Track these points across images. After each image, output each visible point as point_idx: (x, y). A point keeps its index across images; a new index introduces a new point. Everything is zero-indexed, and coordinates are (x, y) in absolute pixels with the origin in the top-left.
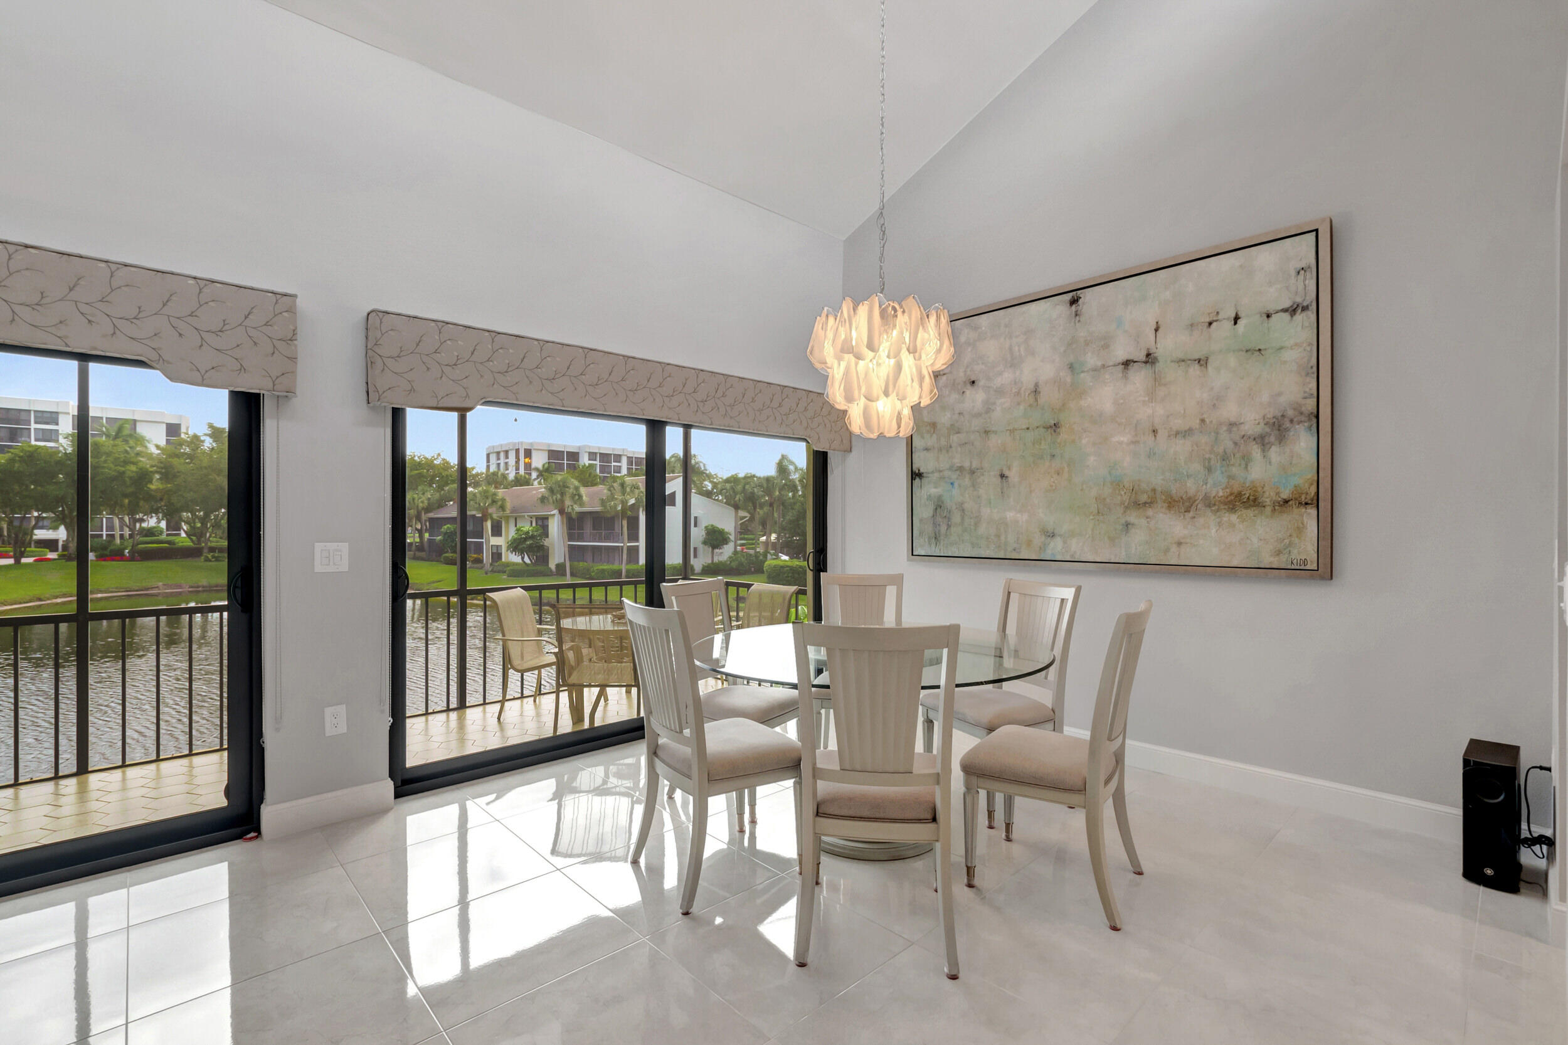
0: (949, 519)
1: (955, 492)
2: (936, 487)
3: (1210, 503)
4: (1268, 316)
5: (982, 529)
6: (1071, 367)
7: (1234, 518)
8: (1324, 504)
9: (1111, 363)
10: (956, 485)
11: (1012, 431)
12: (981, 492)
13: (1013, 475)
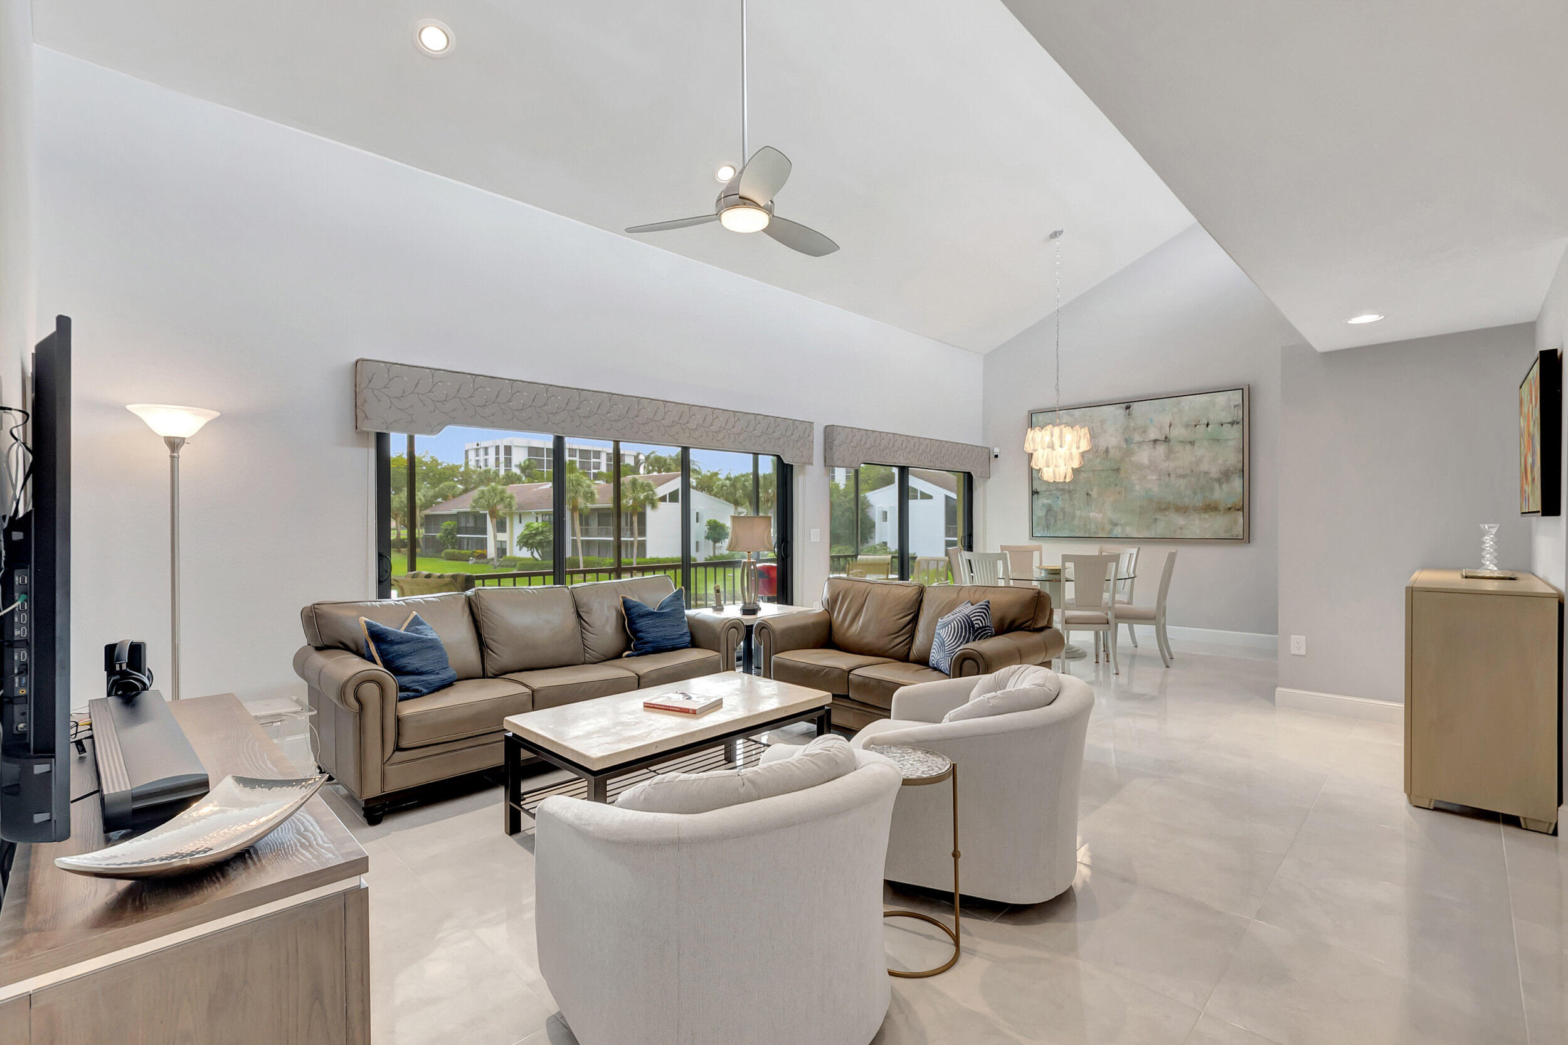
0: (1056, 516)
1: (1060, 502)
2: (1047, 499)
3: (1196, 509)
4: (1222, 425)
5: (1076, 522)
6: (1126, 440)
7: (1206, 516)
8: (1246, 510)
9: (1147, 440)
10: (1060, 498)
11: (1093, 471)
12: (1076, 502)
13: (1094, 494)
